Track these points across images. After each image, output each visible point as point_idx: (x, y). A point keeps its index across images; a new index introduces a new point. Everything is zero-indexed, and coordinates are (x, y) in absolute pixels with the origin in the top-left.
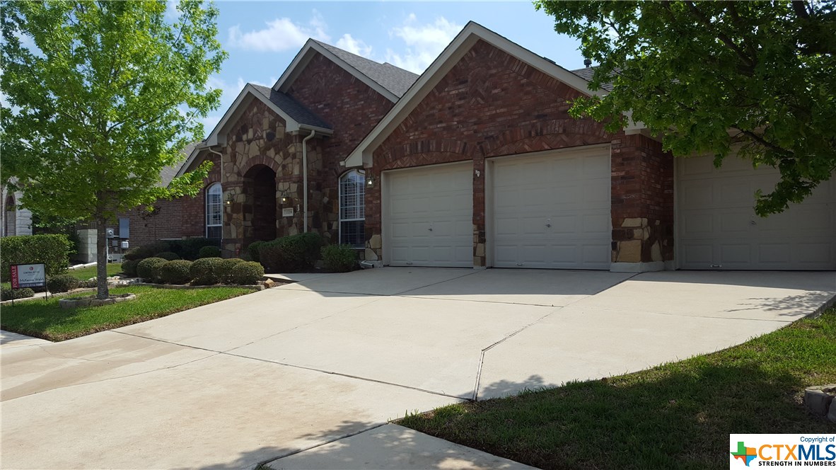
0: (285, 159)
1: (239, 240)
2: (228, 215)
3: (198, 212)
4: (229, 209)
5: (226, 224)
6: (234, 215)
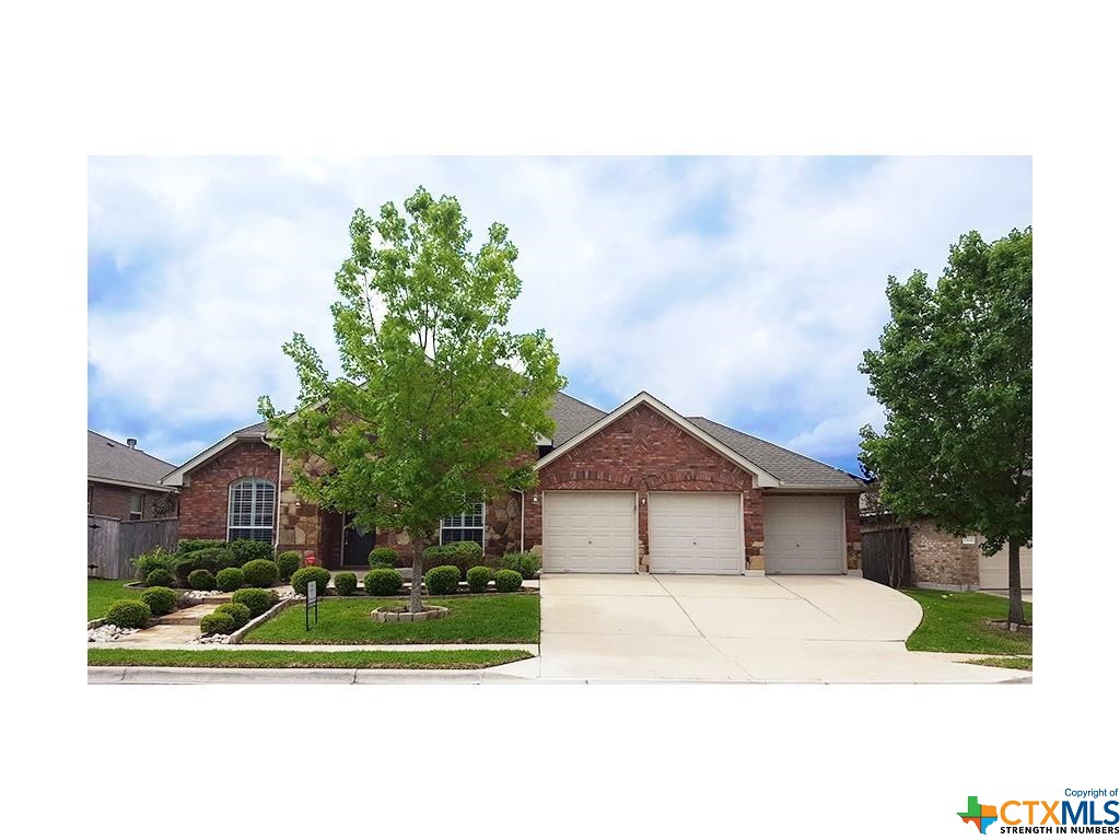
1: (311, 547)
2: (290, 517)
3: (216, 511)
4: (293, 510)
5: (286, 528)
6: (302, 518)
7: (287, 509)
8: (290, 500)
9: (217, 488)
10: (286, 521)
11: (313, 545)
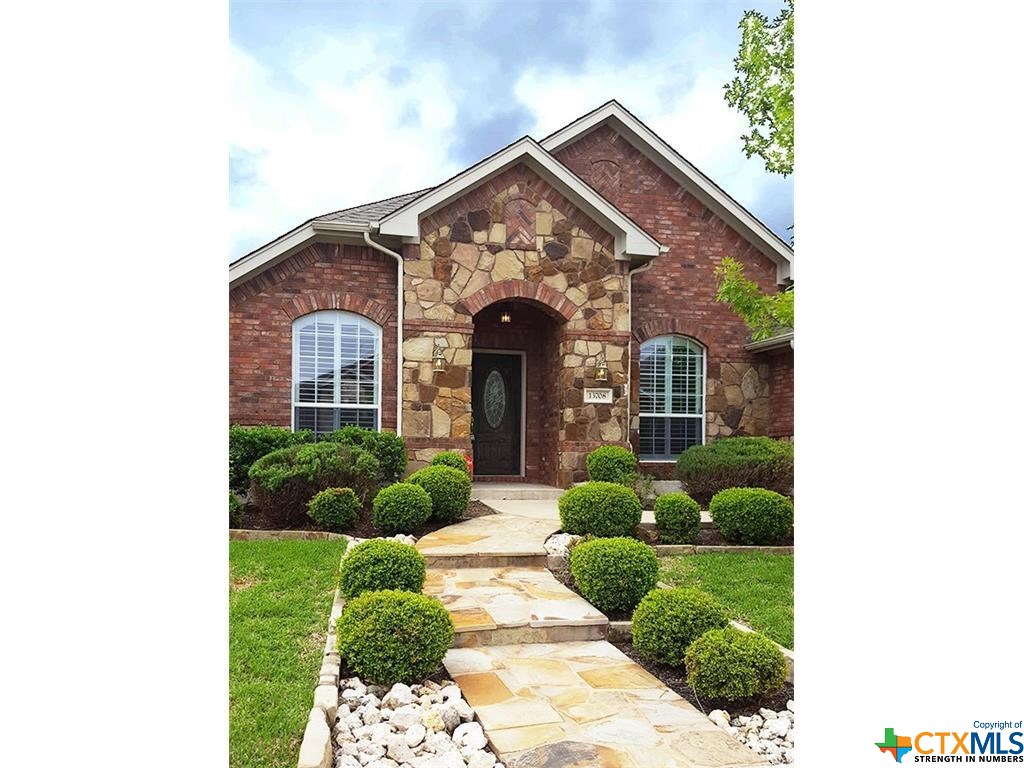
0: (591, 298)
1: (460, 442)
2: (422, 388)
3: (270, 372)
4: (426, 376)
5: (416, 407)
6: (444, 391)
7: (415, 373)
8: (419, 356)
9: (270, 328)
10: (414, 395)
11: (464, 440)
